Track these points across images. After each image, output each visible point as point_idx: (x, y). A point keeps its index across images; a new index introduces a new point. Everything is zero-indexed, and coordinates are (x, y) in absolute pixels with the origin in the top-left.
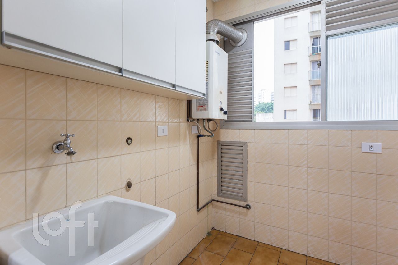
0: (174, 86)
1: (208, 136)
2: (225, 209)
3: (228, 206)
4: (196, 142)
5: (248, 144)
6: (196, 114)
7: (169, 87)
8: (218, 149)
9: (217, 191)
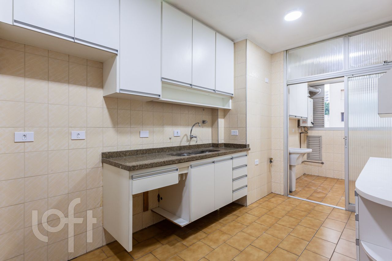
0: (296, 116)
1: (305, 133)
2: (311, 165)
3: (312, 164)
4: (300, 135)
5: (322, 137)
6: (302, 125)
7: (295, 117)
8: (307, 139)
9: (306, 157)
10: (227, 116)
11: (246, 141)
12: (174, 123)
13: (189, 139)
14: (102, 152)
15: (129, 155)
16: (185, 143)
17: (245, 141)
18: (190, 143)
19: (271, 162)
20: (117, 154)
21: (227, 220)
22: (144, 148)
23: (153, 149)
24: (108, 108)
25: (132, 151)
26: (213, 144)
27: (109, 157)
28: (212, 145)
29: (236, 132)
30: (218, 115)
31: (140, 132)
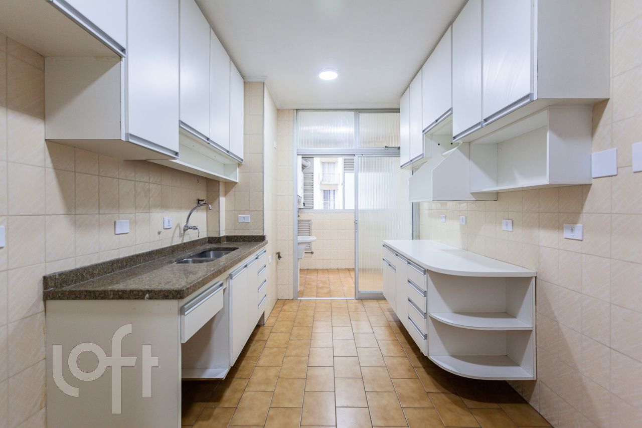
5: (313, 221)
10: (231, 193)
11: (264, 231)
12: (164, 205)
13: (182, 232)
14: (44, 275)
15: (99, 275)
16: (177, 241)
17: (262, 230)
18: (183, 239)
19: (279, 257)
20: (76, 275)
21: (255, 350)
22: (121, 256)
23: (138, 256)
24: (56, 168)
25: (104, 263)
26: (209, 237)
27: (61, 285)
28: (207, 240)
29: (248, 217)
30: (218, 191)
31: (115, 222)
